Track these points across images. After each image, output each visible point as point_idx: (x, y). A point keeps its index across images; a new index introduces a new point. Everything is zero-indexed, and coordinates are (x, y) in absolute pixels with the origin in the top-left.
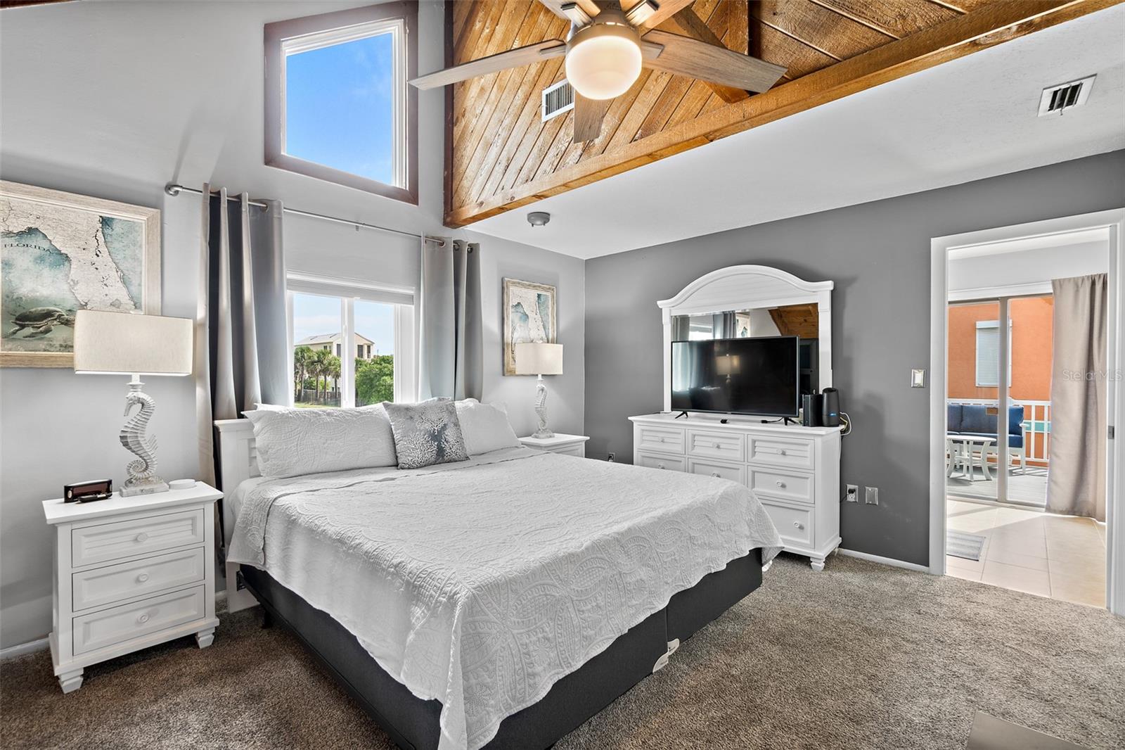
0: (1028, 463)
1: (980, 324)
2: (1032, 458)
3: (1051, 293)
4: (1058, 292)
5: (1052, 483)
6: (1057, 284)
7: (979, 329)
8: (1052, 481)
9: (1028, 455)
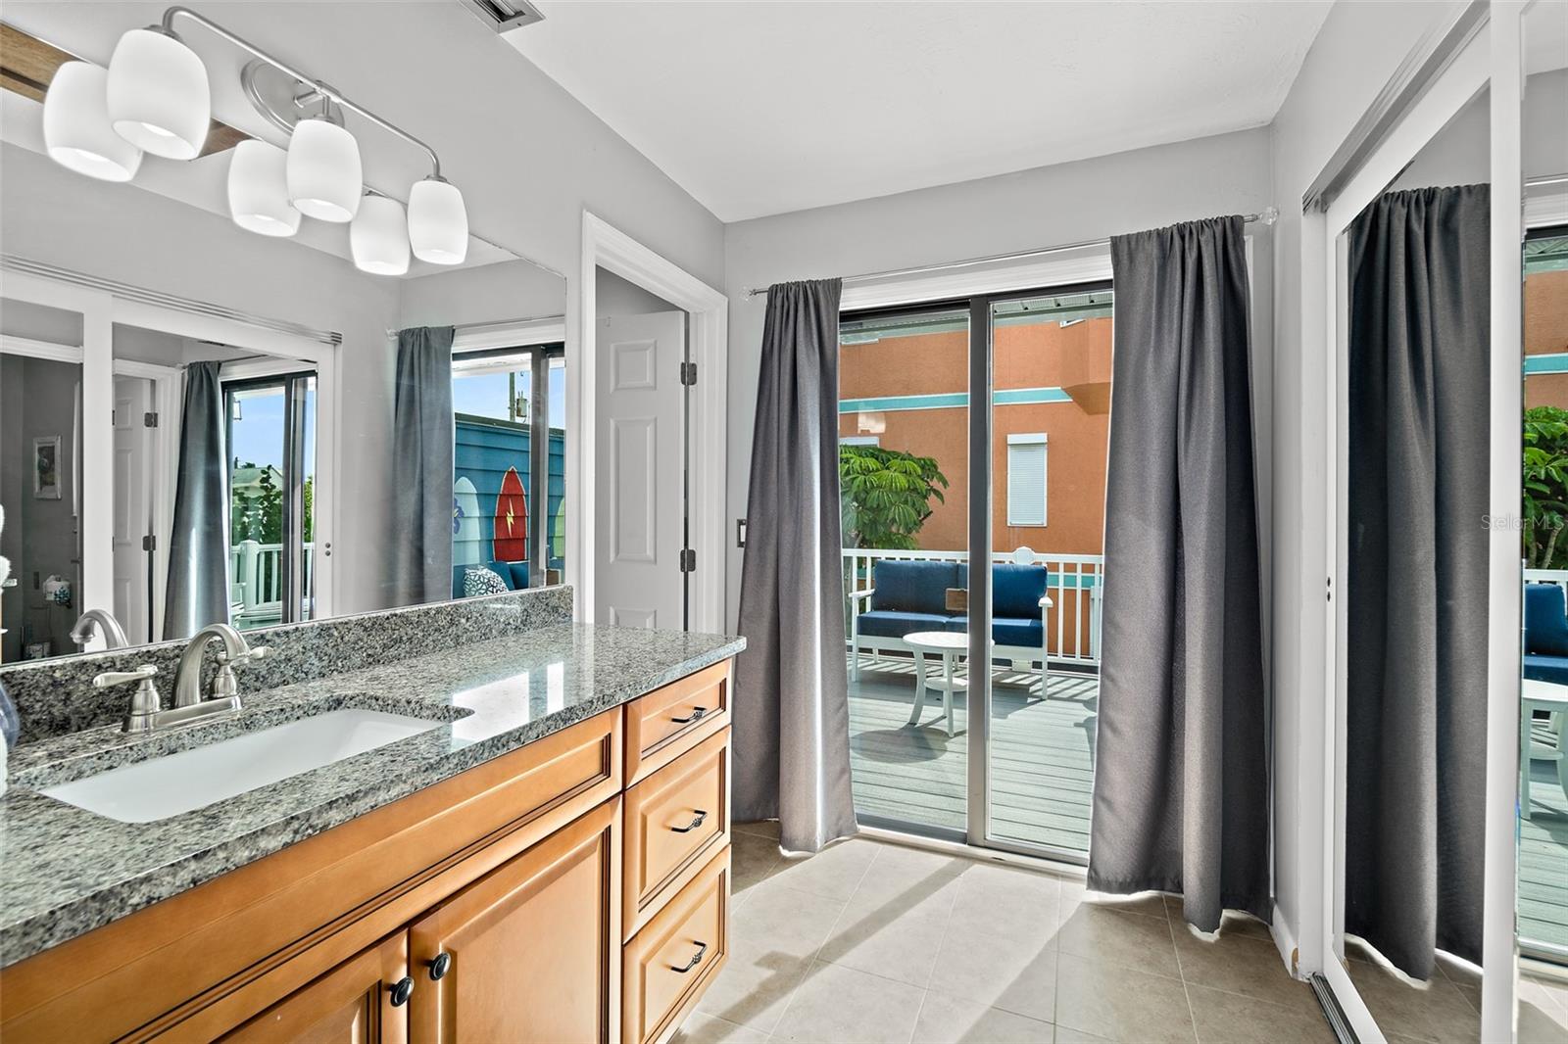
0: (1051, 666)
1: (1012, 439)
2: (1060, 659)
3: (1111, 281)
4: (1124, 274)
5: (1103, 807)
6: (1124, 248)
7: (1012, 445)
8: (1104, 799)
9: (1053, 650)
